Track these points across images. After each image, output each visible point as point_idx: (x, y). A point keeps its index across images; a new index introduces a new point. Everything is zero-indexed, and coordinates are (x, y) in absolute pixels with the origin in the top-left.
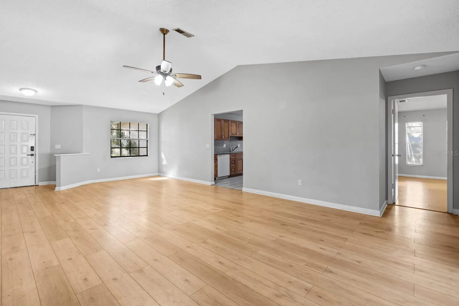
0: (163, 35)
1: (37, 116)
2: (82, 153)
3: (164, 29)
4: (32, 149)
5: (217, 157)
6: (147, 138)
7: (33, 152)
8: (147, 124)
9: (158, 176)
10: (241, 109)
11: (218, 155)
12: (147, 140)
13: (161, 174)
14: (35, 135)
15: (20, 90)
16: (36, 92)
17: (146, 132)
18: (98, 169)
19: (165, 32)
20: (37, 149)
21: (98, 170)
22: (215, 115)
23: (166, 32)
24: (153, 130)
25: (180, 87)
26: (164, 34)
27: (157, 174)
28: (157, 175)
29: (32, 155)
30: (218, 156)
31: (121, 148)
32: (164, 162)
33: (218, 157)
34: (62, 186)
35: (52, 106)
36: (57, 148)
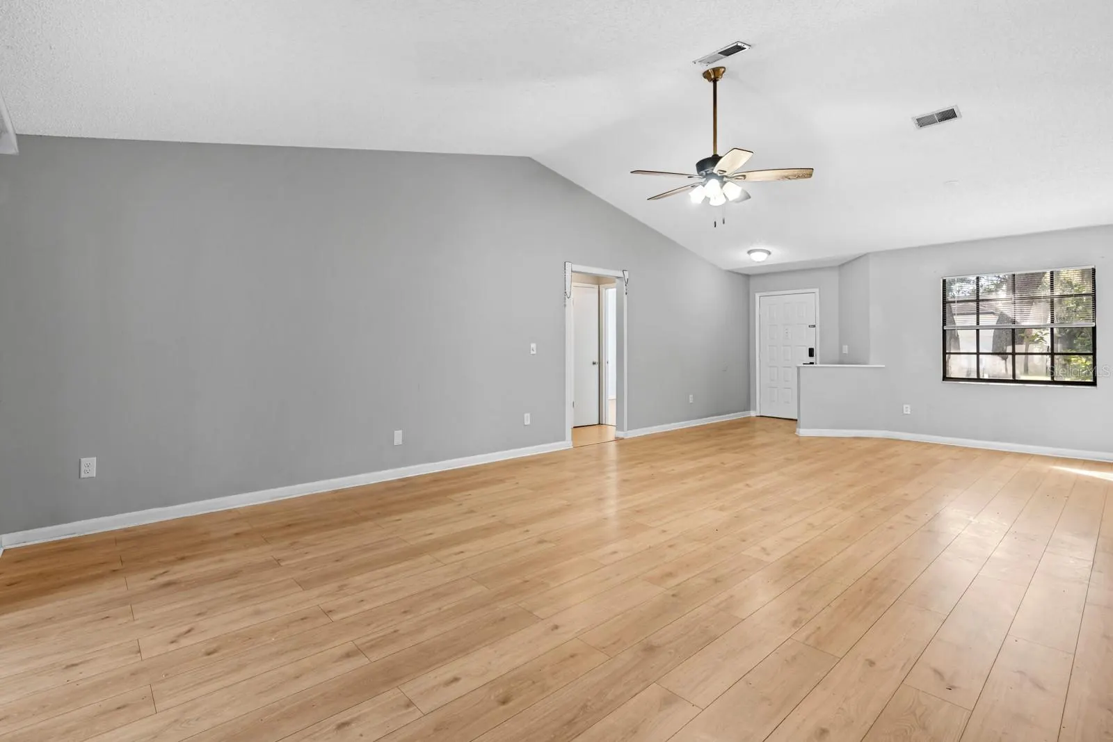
1: (817, 290)
2: (868, 364)
3: (710, 70)
4: (811, 352)
6: (1094, 320)
7: (812, 359)
8: (1094, 270)
12: (1094, 329)
14: (814, 326)
15: (749, 252)
16: (769, 253)
17: (1090, 298)
18: (905, 406)
20: (817, 352)
21: (907, 410)
23: (716, 76)
31: (978, 354)
34: (805, 428)
35: (842, 266)
36: (844, 352)
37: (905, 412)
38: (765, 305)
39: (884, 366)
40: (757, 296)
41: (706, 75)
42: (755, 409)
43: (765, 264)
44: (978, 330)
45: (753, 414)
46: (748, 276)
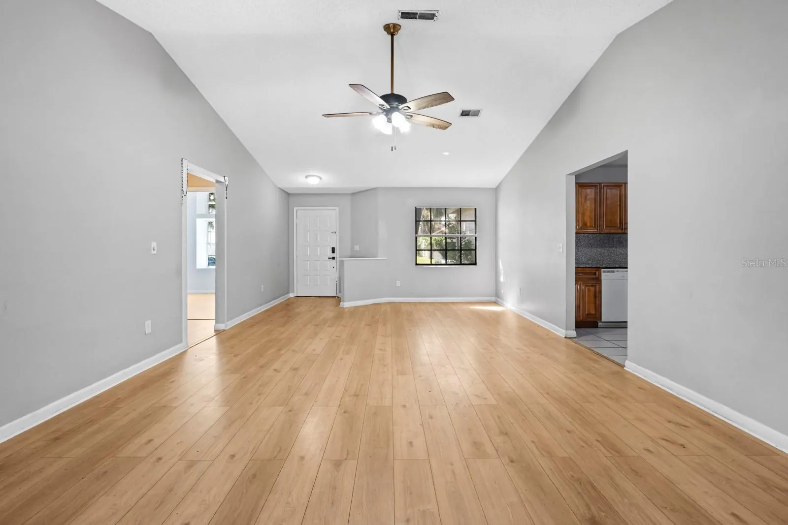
0: (390, 37)
1: (337, 209)
2: (377, 257)
3: (389, 24)
4: (333, 250)
5: (600, 275)
6: (476, 233)
7: (334, 255)
8: (475, 209)
9: (495, 303)
10: (624, 150)
11: (602, 270)
12: (476, 238)
13: (499, 300)
14: (335, 233)
15: (306, 177)
16: (321, 178)
17: (474, 222)
18: (397, 282)
19: (392, 30)
20: (337, 250)
21: (398, 284)
22: (578, 175)
23: (394, 31)
24: (484, 219)
25: (447, 128)
26: (392, 35)
27: (493, 299)
28: (494, 301)
29: (333, 258)
30: (604, 272)
31: (431, 250)
32: (502, 279)
33: (603, 275)
34: (346, 302)
36: (355, 250)
37: (397, 285)
38: (302, 216)
39: (386, 258)
40: (295, 209)
41: (387, 28)
42: (293, 292)
43: (317, 187)
44: (431, 238)
45: (291, 295)
46: (288, 194)
